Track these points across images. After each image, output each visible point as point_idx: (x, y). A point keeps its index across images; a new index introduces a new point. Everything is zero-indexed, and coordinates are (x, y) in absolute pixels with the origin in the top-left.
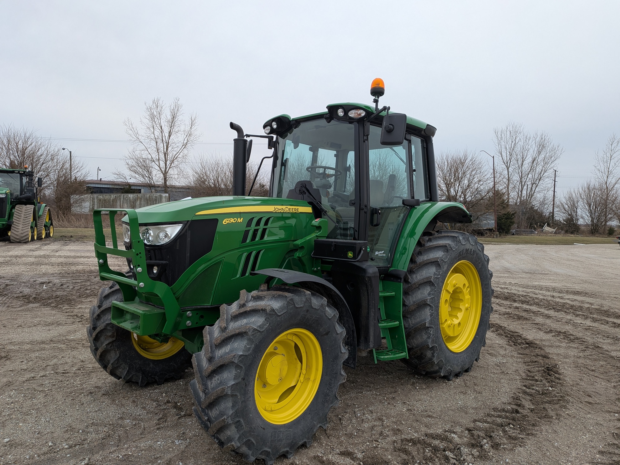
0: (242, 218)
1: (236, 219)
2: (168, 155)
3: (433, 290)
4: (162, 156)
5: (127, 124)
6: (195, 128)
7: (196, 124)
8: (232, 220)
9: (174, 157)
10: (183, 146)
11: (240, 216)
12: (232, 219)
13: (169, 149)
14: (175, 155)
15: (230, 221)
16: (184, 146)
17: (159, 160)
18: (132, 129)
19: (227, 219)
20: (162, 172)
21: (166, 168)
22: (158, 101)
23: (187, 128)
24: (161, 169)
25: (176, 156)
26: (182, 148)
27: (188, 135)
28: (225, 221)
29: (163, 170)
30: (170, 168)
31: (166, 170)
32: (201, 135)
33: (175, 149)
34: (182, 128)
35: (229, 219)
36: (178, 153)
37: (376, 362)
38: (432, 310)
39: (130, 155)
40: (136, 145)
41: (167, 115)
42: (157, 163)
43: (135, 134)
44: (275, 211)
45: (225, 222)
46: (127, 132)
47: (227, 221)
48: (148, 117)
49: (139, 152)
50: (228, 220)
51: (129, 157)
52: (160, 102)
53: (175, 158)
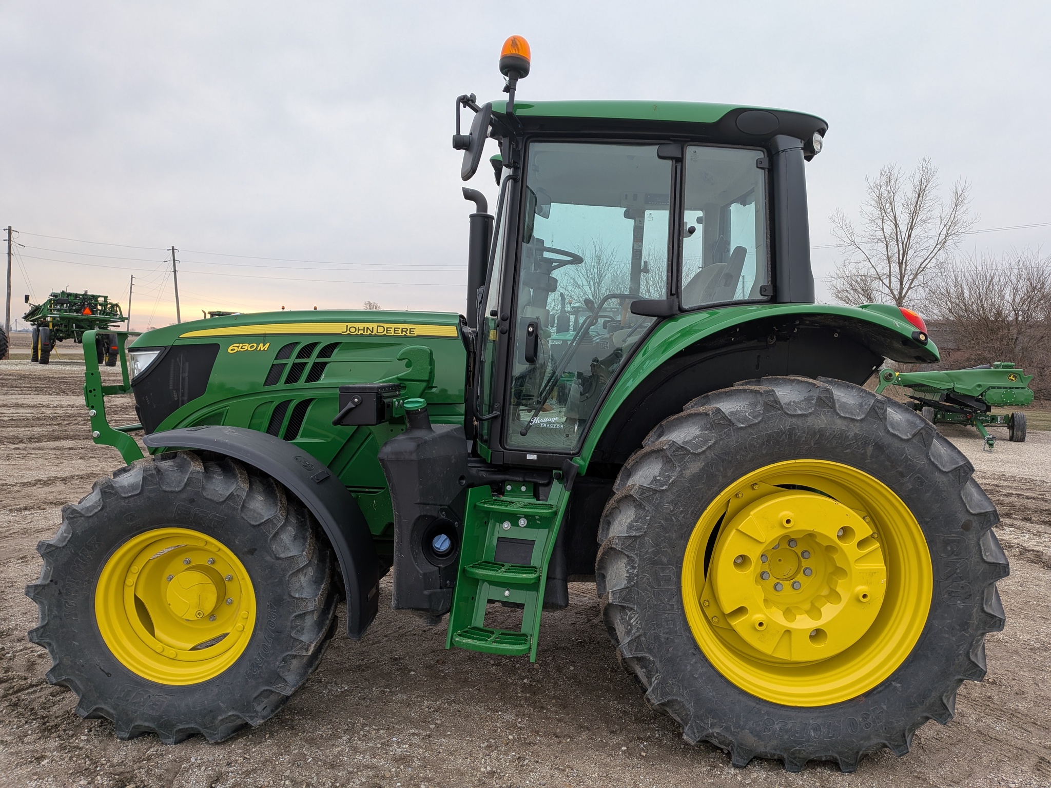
0: (268, 344)
1: (255, 345)
2: (906, 266)
3: (640, 518)
4: (895, 268)
5: (836, 220)
6: (964, 208)
7: (965, 201)
8: (247, 347)
9: (919, 268)
10: (937, 244)
11: (264, 341)
12: (247, 345)
13: (910, 253)
14: (921, 265)
15: (242, 348)
16: (939, 246)
17: (890, 276)
18: (844, 227)
19: (238, 345)
20: (894, 297)
21: (901, 289)
22: (891, 170)
23: (947, 211)
24: (892, 293)
25: (923, 266)
26: (936, 249)
27: (950, 223)
28: (233, 348)
29: (896, 293)
30: (909, 288)
31: (901, 293)
32: (975, 221)
33: (922, 253)
34: (936, 212)
35: (241, 345)
36: (928, 260)
37: (448, 647)
38: (634, 568)
39: (838, 272)
40: (850, 253)
41: (906, 192)
42: (886, 282)
43: (848, 235)
44: (348, 332)
45: (232, 350)
46: (834, 233)
47: (236, 348)
48: (873, 203)
49: (855, 264)
50: (238, 347)
51: (836, 276)
52: (895, 171)
53: (921, 269)
